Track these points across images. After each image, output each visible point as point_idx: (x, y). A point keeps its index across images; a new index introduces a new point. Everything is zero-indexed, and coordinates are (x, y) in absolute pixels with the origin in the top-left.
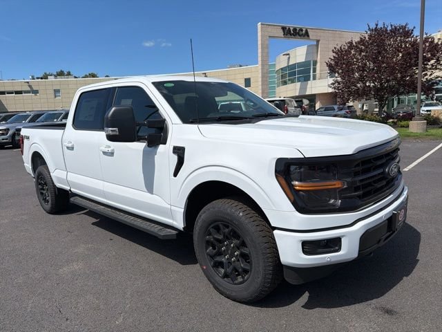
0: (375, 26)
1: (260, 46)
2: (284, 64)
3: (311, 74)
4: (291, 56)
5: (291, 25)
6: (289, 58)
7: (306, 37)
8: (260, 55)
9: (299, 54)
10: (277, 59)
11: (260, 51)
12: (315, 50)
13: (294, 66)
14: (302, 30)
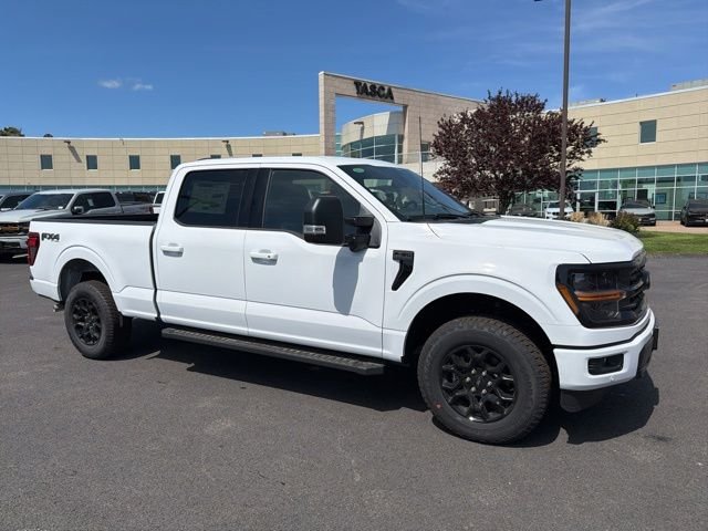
0: (497, 94)
1: (322, 108)
2: (355, 137)
3: (396, 154)
4: (366, 126)
5: (368, 80)
6: (363, 129)
7: (389, 99)
8: (322, 120)
9: (378, 123)
10: (344, 130)
11: (322, 114)
12: (401, 121)
13: (370, 141)
14: (383, 89)
